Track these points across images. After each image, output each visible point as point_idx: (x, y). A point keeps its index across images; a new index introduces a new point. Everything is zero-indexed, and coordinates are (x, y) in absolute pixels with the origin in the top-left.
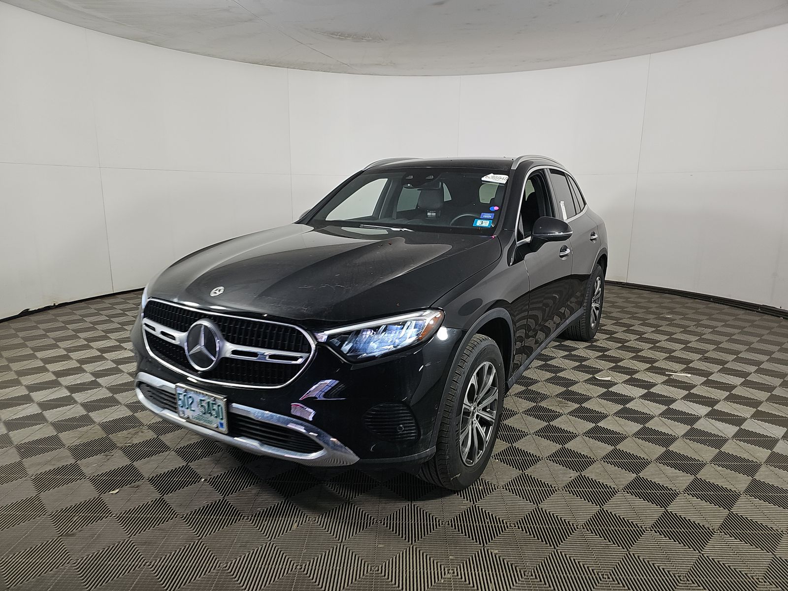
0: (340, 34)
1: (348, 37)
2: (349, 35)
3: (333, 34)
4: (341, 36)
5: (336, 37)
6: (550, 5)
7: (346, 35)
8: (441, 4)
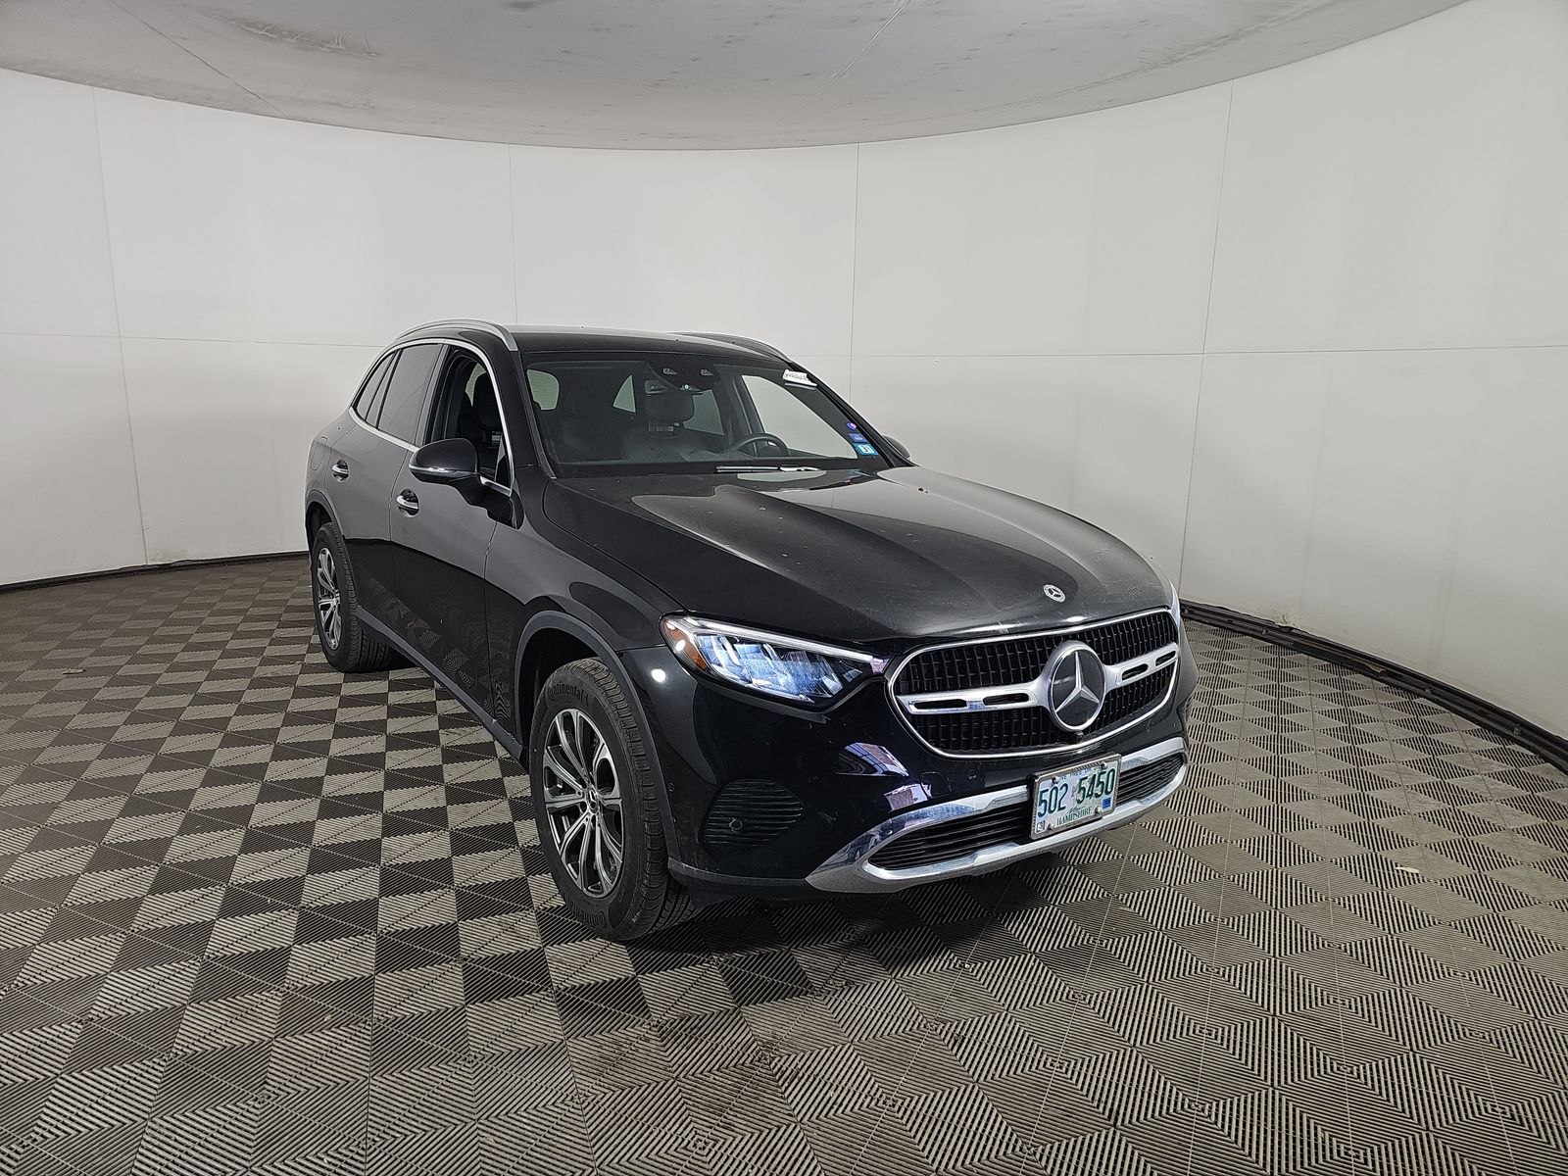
0: (268, 28)
1: (287, 37)
2: (292, 34)
3: (249, 26)
4: (272, 32)
5: (257, 32)
6: (729, 42)
7: (285, 33)
8: (525, 6)
